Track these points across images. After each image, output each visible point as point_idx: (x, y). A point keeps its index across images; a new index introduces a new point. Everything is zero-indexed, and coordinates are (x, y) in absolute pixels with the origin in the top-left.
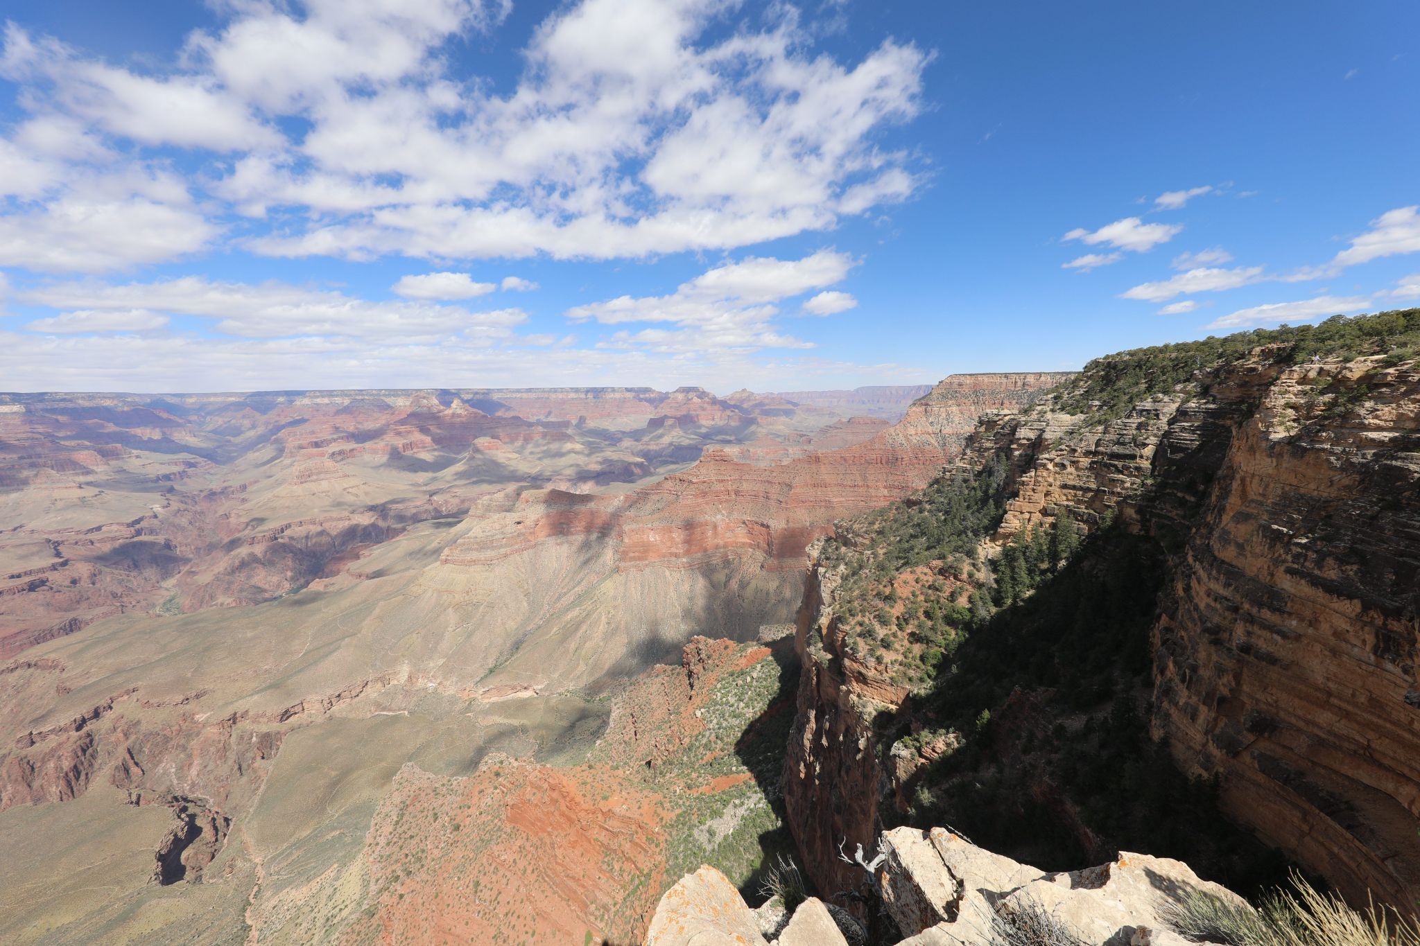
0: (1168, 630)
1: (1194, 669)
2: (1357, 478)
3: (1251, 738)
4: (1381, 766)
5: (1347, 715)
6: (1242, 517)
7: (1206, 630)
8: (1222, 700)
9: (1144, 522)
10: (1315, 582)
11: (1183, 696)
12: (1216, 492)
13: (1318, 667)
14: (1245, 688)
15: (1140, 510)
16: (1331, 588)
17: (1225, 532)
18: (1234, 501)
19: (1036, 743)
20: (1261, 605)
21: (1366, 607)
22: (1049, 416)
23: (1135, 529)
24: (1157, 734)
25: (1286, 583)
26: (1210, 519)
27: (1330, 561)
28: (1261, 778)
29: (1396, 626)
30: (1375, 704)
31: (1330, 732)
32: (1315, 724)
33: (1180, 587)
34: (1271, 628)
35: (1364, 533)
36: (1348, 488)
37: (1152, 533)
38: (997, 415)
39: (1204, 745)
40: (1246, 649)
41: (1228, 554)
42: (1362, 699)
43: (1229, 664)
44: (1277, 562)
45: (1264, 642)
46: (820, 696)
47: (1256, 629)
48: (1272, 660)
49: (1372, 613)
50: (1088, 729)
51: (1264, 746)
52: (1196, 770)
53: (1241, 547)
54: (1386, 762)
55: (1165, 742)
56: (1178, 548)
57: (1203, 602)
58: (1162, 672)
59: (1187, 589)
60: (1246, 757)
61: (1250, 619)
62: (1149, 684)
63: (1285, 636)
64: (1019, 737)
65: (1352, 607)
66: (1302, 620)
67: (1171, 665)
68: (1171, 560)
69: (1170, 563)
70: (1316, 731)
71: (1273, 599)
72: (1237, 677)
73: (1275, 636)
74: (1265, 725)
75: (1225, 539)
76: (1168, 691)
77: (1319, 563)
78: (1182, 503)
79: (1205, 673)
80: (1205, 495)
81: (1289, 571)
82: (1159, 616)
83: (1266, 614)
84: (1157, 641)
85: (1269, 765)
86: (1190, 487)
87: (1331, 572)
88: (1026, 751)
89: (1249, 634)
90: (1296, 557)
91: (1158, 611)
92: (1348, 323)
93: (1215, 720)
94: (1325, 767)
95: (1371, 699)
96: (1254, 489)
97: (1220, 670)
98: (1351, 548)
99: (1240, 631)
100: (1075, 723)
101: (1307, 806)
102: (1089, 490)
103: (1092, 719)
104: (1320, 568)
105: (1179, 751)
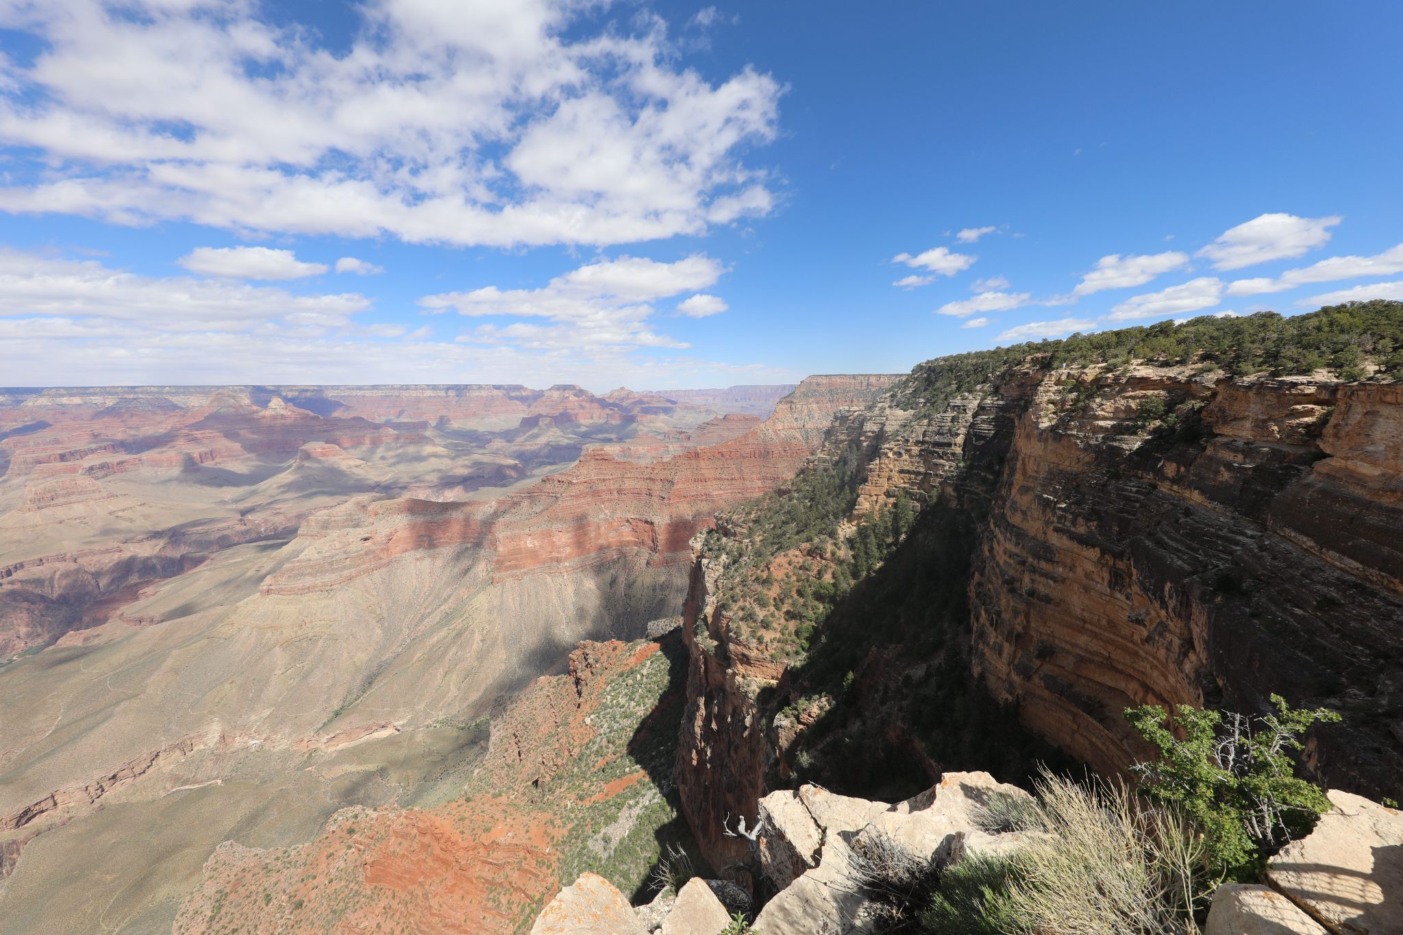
0: (980, 584)
1: (999, 614)
2: (1093, 455)
3: (1038, 663)
4: (1117, 671)
5: (1095, 636)
6: (1025, 490)
7: (1005, 582)
8: (1018, 636)
9: (960, 498)
10: (1073, 537)
11: (993, 637)
12: (1006, 471)
13: (1077, 602)
14: (1033, 624)
15: (956, 489)
16: (1083, 541)
17: (1014, 503)
18: (1018, 477)
19: (890, 694)
20: (1039, 558)
21: (1103, 553)
22: (888, 411)
23: (953, 504)
24: (976, 671)
25: (1055, 540)
26: (1003, 492)
27: (1080, 520)
28: (1046, 694)
29: (1121, 565)
30: (1112, 625)
31: (1086, 650)
32: (1077, 646)
33: (986, 548)
34: (1047, 575)
35: (1099, 497)
36: (1088, 463)
37: (966, 506)
38: (849, 411)
39: (1008, 675)
40: (1032, 593)
41: (1016, 519)
42: (1104, 622)
43: (1022, 607)
44: (1048, 523)
45: (1044, 587)
46: (708, 683)
47: (1037, 576)
48: (1048, 600)
49: (1106, 556)
50: (928, 675)
51: (1048, 668)
52: (1004, 696)
53: (1024, 513)
54: (1120, 667)
55: (982, 676)
56: (983, 517)
57: (1002, 559)
58: (977, 620)
59: (991, 550)
60: (1036, 680)
61: (1034, 570)
62: (969, 631)
63: (1055, 581)
64: (877, 691)
65: (1094, 553)
66: (1065, 566)
67: (983, 613)
68: (980, 528)
69: (979, 530)
70: (1078, 651)
71: (1045, 552)
72: (1027, 616)
73: (1051, 582)
74: (1047, 652)
75: (1014, 508)
76: (982, 635)
77: (1074, 522)
78: (985, 481)
79: (1006, 616)
80: (998, 474)
81: (1056, 530)
82: (973, 574)
83: (1043, 565)
84: (972, 594)
85: (1051, 683)
86: (989, 468)
87: (1081, 529)
88: (883, 703)
89: (1033, 581)
90: (1060, 518)
91: (972, 570)
92: (1084, 339)
93: (1015, 652)
94: (1084, 678)
95: (1109, 622)
96: (1031, 467)
97: (1016, 612)
98: (1093, 510)
99: (1027, 579)
100: (918, 672)
101: (1075, 710)
102: (919, 473)
103: (930, 666)
104: (1074, 525)
105: (992, 682)
